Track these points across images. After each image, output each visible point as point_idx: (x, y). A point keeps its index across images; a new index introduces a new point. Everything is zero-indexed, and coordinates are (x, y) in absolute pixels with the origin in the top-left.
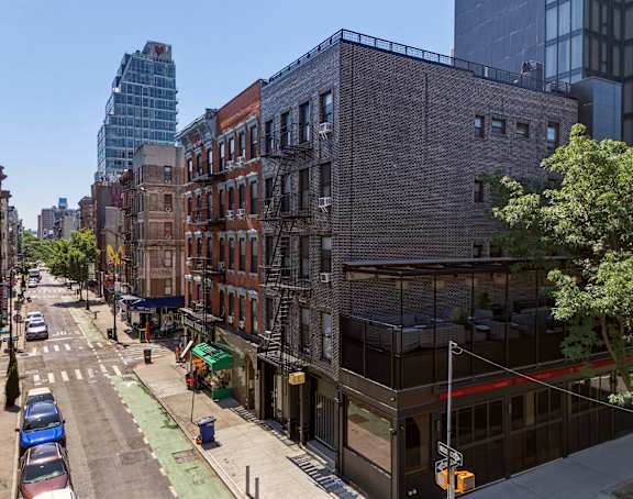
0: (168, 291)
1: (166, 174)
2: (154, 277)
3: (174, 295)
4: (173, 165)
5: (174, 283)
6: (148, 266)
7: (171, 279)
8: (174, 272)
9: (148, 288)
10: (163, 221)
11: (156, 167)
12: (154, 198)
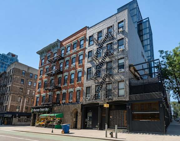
0: (17, 110)
1: (23, 73)
2: (12, 104)
3: (20, 112)
4: (27, 71)
5: (20, 108)
6: (10, 100)
7: (20, 106)
8: (21, 104)
9: (9, 108)
10: (20, 87)
11: (20, 69)
12: (17, 79)
